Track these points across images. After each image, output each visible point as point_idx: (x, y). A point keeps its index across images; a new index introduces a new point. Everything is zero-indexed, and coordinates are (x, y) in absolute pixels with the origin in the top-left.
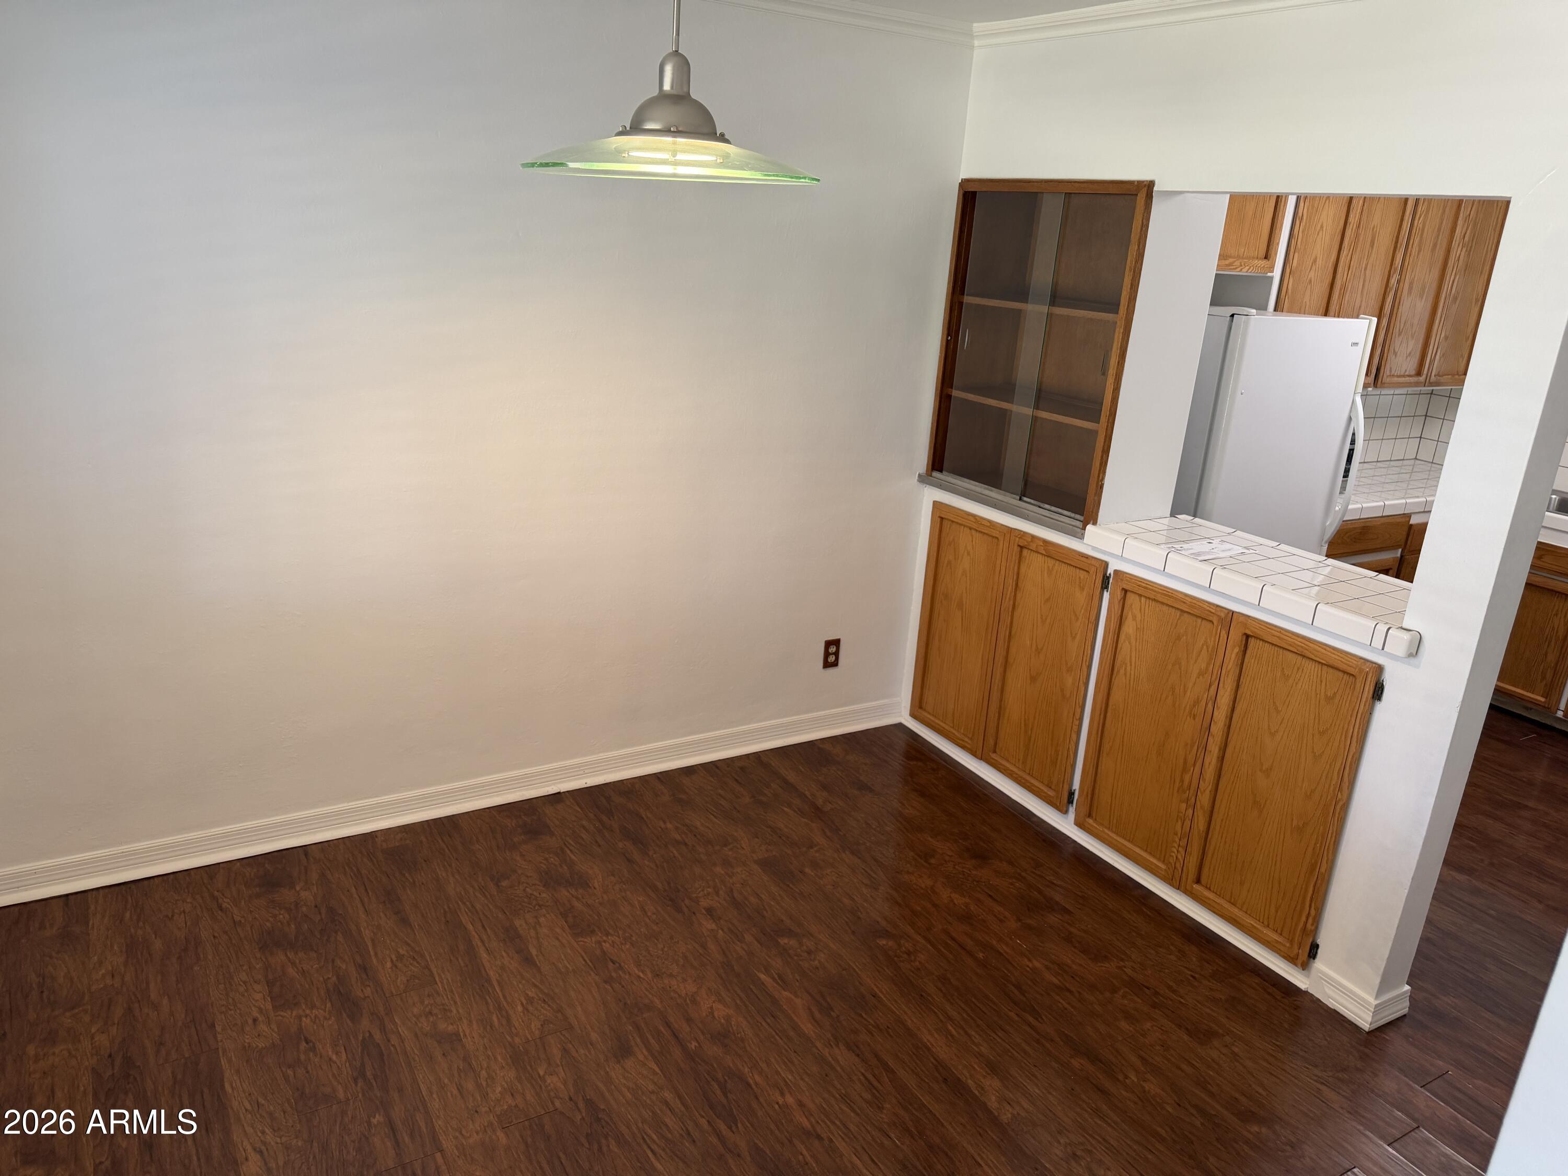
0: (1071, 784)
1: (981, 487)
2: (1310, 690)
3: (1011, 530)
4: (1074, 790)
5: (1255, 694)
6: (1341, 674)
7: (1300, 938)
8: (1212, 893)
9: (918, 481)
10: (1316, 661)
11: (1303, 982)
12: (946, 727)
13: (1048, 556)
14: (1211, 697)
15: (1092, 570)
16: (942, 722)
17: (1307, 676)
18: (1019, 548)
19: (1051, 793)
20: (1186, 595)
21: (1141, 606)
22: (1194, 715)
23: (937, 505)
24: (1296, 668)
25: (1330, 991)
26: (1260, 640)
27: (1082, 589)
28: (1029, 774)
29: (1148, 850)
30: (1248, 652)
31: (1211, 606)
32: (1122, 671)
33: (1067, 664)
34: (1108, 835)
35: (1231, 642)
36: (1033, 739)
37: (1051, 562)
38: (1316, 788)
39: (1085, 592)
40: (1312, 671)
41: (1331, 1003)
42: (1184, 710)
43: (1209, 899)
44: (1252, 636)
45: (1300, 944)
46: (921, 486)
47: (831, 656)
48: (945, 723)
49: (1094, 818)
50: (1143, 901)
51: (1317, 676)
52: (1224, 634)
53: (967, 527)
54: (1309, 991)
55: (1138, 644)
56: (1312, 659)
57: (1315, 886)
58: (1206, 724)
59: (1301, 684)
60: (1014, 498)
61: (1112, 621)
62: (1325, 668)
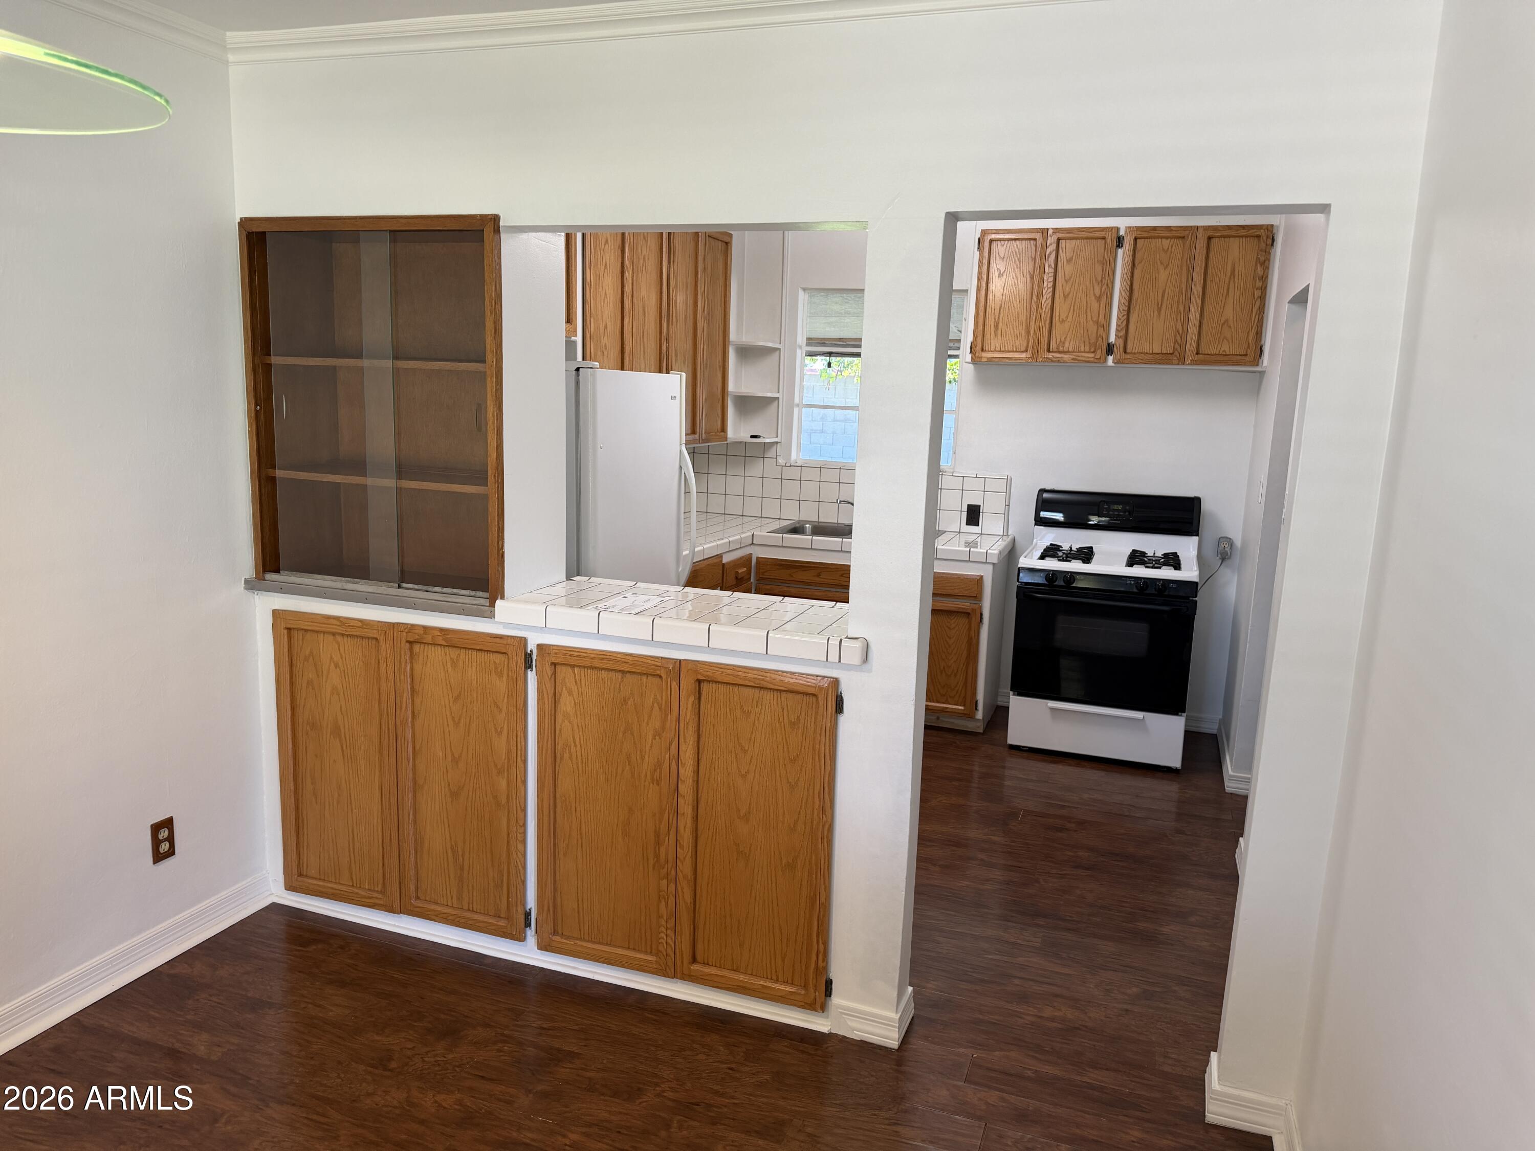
0: (524, 903)
1: (341, 581)
2: (773, 720)
3: (393, 625)
4: (530, 910)
5: (718, 739)
6: (800, 697)
7: (814, 981)
8: (712, 968)
9: (246, 588)
10: (773, 689)
11: (824, 1025)
12: (344, 888)
13: (449, 646)
14: (673, 756)
15: (510, 650)
16: (336, 883)
17: (767, 707)
18: (408, 645)
19: (502, 923)
20: (626, 654)
21: (575, 677)
22: (657, 780)
23: (277, 615)
24: (755, 702)
25: (853, 1023)
26: (713, 682)
27: (500, 675)
28: (469, 910)
29: (631, 947)
30: (703, 698)
31: (656, 660)
32: (566, 756)
33: (496, 766)
34: (582, 946)
35: (684, 692)
36: (466, 867)
37: (454, 653)
38: (798, 817)
39: (505, 678)
40: (772, 701)
41: (857, 1035)
42: (645, 778)
43: (711, 975)
44: (704, 681)
45: (816, 986)
46: (249, 594)
47: (163, 844)
48: (340, 883)
49: (560, 932)
50: (641, 1006)
51: (778, 704)
52: (675, 685)
53: (329, 633)
54: (832, 1032)
55: (579, 720)
56: (770, 689)
57: (818, 921)
58: (673, 787)
59: (763, 717)
60: (391, 587)
61: (546, 703)
62: (783, 694)
